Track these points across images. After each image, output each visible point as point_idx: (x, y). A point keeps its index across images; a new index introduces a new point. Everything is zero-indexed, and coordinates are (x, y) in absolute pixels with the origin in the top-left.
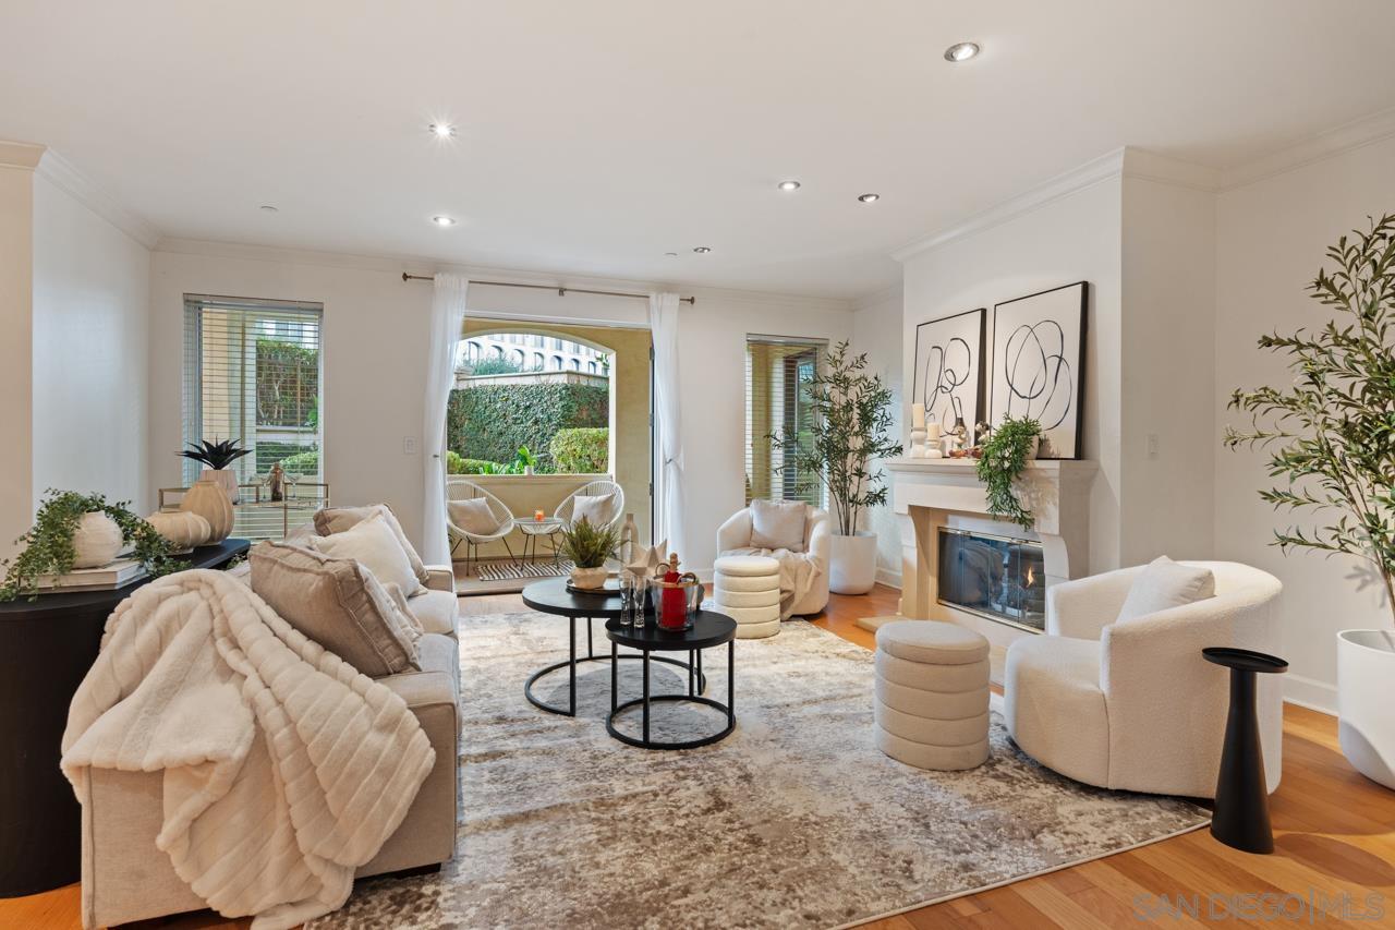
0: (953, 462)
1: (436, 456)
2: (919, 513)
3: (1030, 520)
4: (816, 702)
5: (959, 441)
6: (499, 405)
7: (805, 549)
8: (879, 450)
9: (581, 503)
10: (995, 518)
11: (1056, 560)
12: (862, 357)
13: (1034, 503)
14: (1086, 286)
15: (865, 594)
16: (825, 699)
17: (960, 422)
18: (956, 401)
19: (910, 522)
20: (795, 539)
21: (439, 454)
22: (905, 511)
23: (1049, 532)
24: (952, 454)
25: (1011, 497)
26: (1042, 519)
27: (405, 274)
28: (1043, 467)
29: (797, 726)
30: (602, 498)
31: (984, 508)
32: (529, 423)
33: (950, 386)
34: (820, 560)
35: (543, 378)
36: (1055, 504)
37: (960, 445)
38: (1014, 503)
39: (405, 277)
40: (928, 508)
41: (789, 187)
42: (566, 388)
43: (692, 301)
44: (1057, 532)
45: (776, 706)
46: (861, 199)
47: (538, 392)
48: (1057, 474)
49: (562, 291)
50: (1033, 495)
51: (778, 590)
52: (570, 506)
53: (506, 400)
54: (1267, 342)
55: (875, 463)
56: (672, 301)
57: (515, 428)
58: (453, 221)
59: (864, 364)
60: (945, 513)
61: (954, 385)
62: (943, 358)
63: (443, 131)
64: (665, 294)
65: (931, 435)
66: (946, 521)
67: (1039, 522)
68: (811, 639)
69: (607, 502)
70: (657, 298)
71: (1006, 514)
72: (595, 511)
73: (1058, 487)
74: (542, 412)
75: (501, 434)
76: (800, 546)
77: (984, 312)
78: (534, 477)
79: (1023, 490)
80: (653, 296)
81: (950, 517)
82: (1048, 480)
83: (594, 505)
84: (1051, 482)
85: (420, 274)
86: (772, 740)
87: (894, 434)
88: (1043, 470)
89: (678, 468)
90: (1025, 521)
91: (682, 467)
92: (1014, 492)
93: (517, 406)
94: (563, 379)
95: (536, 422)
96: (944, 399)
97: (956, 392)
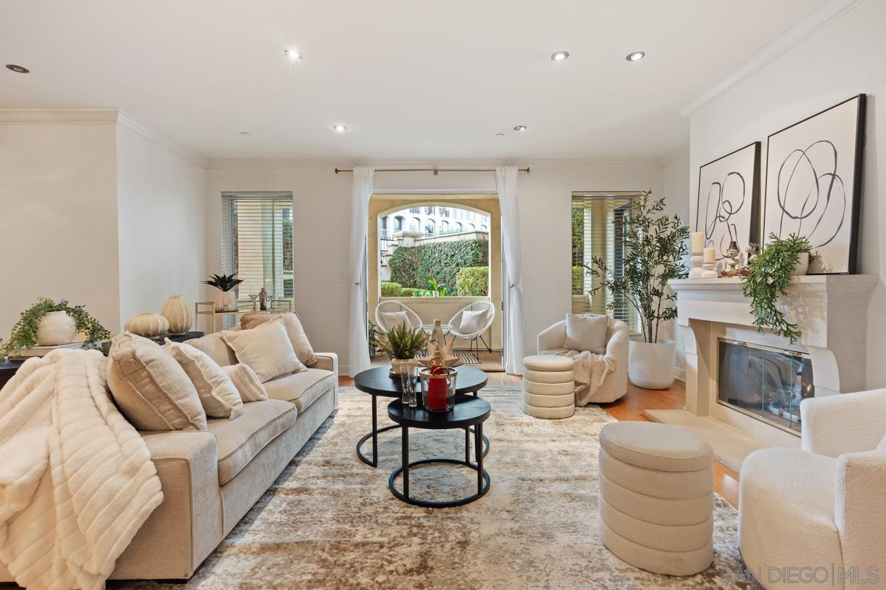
0: (726, 280)
1: (357, 284)
2: (700, 327)
3: (796, 333)
4: (567, 480)
5: (732, 262)
6: (436, 255)
7: (604, 353)
8: (678, 275)
9: (467, 315)
10: (760, 330)
11: (825, 371)
12: (662, 201)
13: (801, 317)
14: (863, 99)
15: (666, 389)
16: (576, 479)
17: (734, 245)
18: (732, 228)
19: (691, 333)
20: (597, 344)
21: (359, 282)
22: (687, 323)
23: (817, 345)
24: (725, 274)
25: (776, 311)
26: (810, 333)
27: (336, 169)
28: (808, 282)
29: (538, 500)
30: (480, 312)
31: (750, 321)
32: (454, 266)
33: (726, 216)
34: (613, 361)
35: (462, 237)
36: (823, 318)
37: (733, 266)
38: (779, 317)
39: (337, 171)
40: (709, 322)
41: (560, 57)
42: (475, 242)
43: (528, 170)
44: (825, 345)
45: (530, 480)
46: (629, 58)
47: (458, 246)
48: (824, 288)
49: (436, 172)
50: (800, 310)
51: (573, 383)
52: (460, 317)
53: (441, 251)
56: (512, 172)
57: (446, 269)
58: (346, 128)
59: (662, 206)
60: (723, 326)
61: (730, 214)
62: (721, 191)
63: (294, 54)
64: (507, 167)
65: (706, 258)
66: (724, 333)
67: (806, 335)
68: (596, 424)
69: (485, 314)
70: (501, 171)
71: (771, 326)
72: (474, 321)
73: (826, 300)
74: (461, 258)
75: (438, 273)
76: (601, 349)
77: (758, 145)
78: (438, 298)
79: (790, 304)
80: (498, 169)
81: (728, 329)
82: (815, 295)
83: (474, 317)
84: (820, 297)
85: (344, 169)
86: (508, 511)
88: (809, 284)
89: (517, 288)
91: (521, 290)
92: (778, 305)
93: (447, 255)
94: (473, 237)
95: (457, 265)
96: (721, 227)
97: (732, 220)
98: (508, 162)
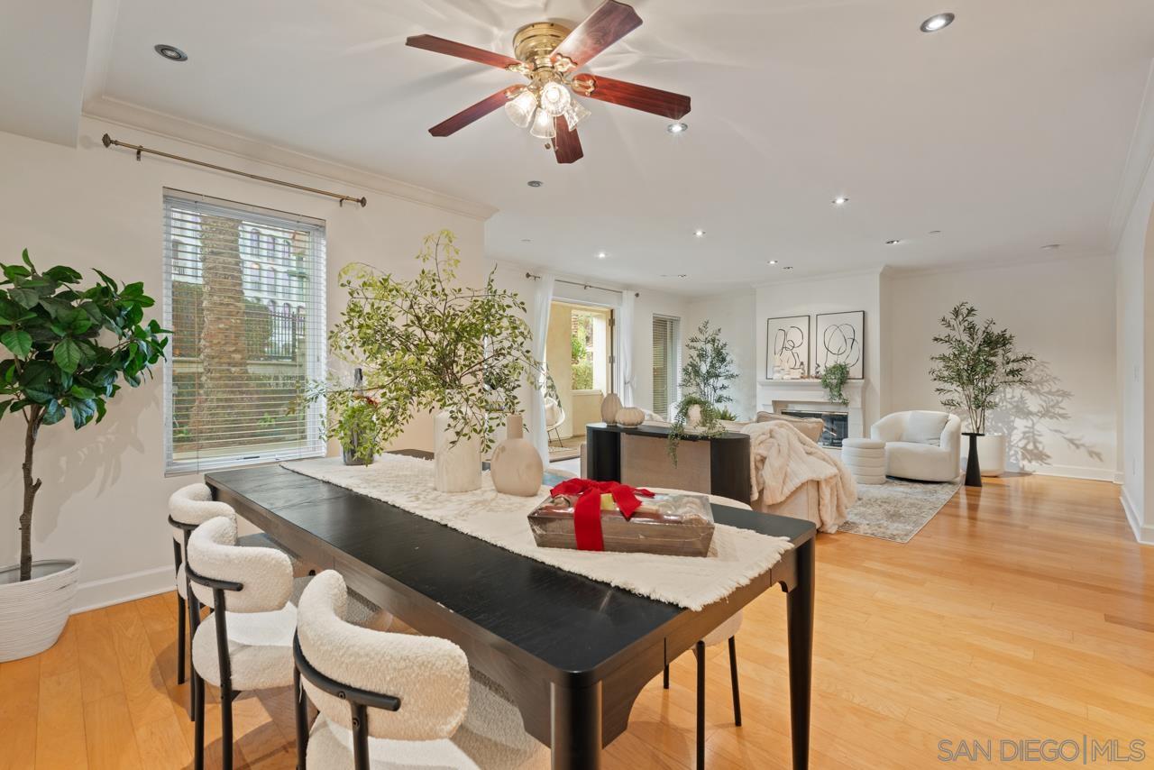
0: (801, 381)
2: (778, 404)
5: (802, 371)
10: (832, 404)
11: (853, 418)
13: (849, 396)
14: (864, 312)
17: (802, 364)
18: (796, 355)
19: (772, 407)
23: (854, 407)
24: (802, 377)
33: (791, 348)
38: (840, 397)
39: (528, 275)
40: (784, 401)
41: (772, 262)
43: (638, 295)
44: (857, 407)
54: (936, 339)
55: (721, 381)
61: (794, 347)
62: (786, 335)
63: (699, 233)
64: (628, 291)
66: (787, 407)
67: (851, 404)
71: (837, 402)
73: (861, 389)
77: (809, 317)
80: (625, 292)
81: (790, 405)
82: (856, 387)
85: (533, 274)
87: (733, 369)
88: (851, 383)
89: (632, 386)
90: (845, 403)
92: (841, 392)
96: (787, 354)
97: (794, 350)
98: (628, 287)
